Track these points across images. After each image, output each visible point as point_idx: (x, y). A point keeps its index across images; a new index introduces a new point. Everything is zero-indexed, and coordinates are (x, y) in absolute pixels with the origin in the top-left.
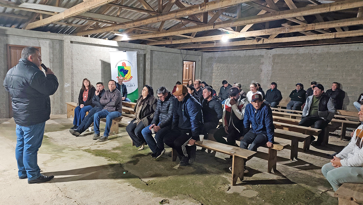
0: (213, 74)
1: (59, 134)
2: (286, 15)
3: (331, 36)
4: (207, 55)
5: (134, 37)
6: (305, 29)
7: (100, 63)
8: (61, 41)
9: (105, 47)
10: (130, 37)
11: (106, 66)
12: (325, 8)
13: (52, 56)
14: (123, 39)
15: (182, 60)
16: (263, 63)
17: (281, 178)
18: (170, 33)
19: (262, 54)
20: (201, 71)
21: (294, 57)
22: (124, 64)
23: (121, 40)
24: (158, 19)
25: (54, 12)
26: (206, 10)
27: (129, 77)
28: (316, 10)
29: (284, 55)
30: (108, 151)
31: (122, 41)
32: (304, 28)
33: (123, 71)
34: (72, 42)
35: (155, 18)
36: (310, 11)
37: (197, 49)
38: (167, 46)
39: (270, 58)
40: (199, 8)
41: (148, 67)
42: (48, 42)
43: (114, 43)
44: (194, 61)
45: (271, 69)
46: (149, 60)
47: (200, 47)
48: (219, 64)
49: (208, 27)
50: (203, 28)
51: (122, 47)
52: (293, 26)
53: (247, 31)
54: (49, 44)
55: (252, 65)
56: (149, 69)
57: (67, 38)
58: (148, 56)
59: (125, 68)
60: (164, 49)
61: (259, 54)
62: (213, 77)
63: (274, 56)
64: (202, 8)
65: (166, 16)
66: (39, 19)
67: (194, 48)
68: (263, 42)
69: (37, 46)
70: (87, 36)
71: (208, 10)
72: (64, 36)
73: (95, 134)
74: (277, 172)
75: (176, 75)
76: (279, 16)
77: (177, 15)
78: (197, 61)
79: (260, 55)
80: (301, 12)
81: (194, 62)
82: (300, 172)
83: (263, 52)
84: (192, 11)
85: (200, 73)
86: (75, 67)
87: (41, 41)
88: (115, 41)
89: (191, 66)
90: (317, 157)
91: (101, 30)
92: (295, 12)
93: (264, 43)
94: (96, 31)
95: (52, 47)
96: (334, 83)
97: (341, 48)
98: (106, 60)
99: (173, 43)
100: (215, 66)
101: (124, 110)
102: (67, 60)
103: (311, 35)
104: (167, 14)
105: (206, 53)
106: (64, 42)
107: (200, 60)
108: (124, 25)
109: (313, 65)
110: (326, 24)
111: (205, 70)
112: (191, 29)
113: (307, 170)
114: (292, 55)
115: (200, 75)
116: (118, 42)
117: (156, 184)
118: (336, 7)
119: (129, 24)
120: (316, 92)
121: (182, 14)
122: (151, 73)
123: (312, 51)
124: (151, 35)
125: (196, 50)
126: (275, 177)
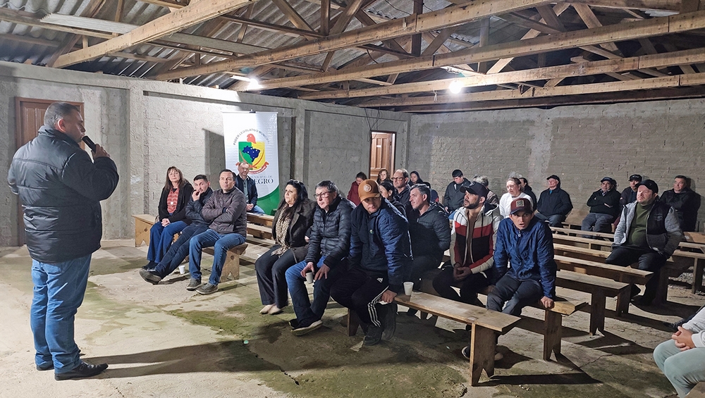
0: (432, 158)
1: (119, 279)
2: (580, 39)
3: (671, 82)
4: (419, 120)
5: (271, 83)
6: (618, 68)
7: (203, 134)
8: (125, 92)
9: (213, 104)
10: (263, 84)
11: (215, 142)
12: (659, 27)
13: (105, 121)
14: (248, 88)
15: (368, 130)
16: (532, 137)
17: (570, 371)
18: (345, 75)
19: (531, 119)
20: (408, 151)
21: (596, 125)
22: (251, 138)
23: (245, 90)
24: (320, 48)
25: (111, 33)
26: (418, 30)
27: (261, 164)
28: (642, 29)
29: (576, 120)
30: (219, 313)
31: (246, 92)
32: (616, 66)
33: (250, 152)
34: (146, 93)
35: (315, 46)
36: (628, 31)
37: (398, 107)
38: (338, 101)
39: (547, 126)
40: (404, 25)
41: (300, 143)
42: (98, 92)
43: (231, 95)
44: (394, 133)
45: (549, 148)
46: (303, 130)
47: (405, 104)
48: (443, 138)
49: (421, 63)
50: (411, 65)
51: (248, 103)
52: (595, 62)
53: (501, 72)
54: (101, 97)
55: (510, 139)
56: (302, 147)
57: (137, 86)
58: (300, 122)
59: (254, 146)
60: (333, 107)
61: (524, 118)
62: (432, 164)
63: (556, 122)
64: (410, 26)
65: (337, 41)
66: (81, 47)
67: (392, 105)
68: (533, 93)
69: (77, 100)
70: (178, 81)
71: (423, 29)
72: (131, 81)
73: (191, 280)
74: (562, 359)
75: (356, 159)
76: (565, 42)
77: (359, 40)
78: (399, 132)
79: (528, 120)
80: (611, 35)
81: (394, 135)
82: (609, 358)
83: (534, 114)
84: (389, 32)
85: (405, 156)
86: (151, 143)
87: (84, 91)
88: (232, 91)
89: (387, 141)
90: (644, 328)
91: (206, 68)
92: (597, 35)
93: (535, 96)
94: (196, 70)
95: (107, 103)
96: (679, 177)
97: (692, 106)
98: (214, 130)
99: (351, 96)
100: (435, 141)
101: (251, 231)
102: (135, 129)
103: (631, 81)
104: (339, 38)
105: (417, 116)
106: (131, 93)
107: (406, 129)
108: (252, 58)
109: (635, 140)
110: (660, 57)
111: (416, 149)
112: (387, 68)
113: (623, 354)
114: (592, 119)
115: (405, 160)
116: (240, 93)
117: (315, 382)
118: (682, 23)
119: (261, 57)
120: (642, 195)
121: (370, 37)
122: (306, 155)
123: (632, 113)
124: (306, 79)
125: (397, 109)
126: (557, 369)
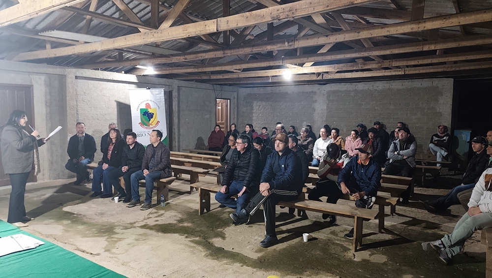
0: (254, 114)
3: (401, 73)
4: (244, 91)
5: (164, 70)
7: (115, 104)
8: (62, 78)
9: (120, 84)
10: (157, 71)
11: (124, 110)
12: (418, 47)
13: (48, 97)
14: (145, 73)
15: (214, 98)
16: (316, 101)
19: (314, 91)
20: (238, 111)
21: (352, 94)
22: (148, 105)
23: (143, 74)
24: (224, 54)
26: (296, 47)
27: (155, 122)
29: (341, 91)
32: (380, 65)
33: (147, 115)
34: (76, 77)
35: (220, 52)
36: (400, 49)
37: (236, 83)
38: (197, 81)
39: (324, 95)
41: (175, 108)
42: (43, 78)
43: (132, 78)
45: (326, 107)
46: (177, 99)
48: (260, 102)
49: (275, 62)
50: (268, 63)
51: (144, 83)
52: (367, 62)
53: (311, 66)
54: (45, 81)
55: (302, 103)
56: (177, 110)
57: (71, 73)
58: (175, 94)
59: (150, 111)
60: (194, 84)
61: (310, 90)
62: (254, 118)
63: (329, 93)
64: (290, 44)
65: (237, 50)
66: (45, 48)
69: (28, 83)
70: (98, 69)
72: (67, 70)
75: (208, 116)
78: (232, 98)
79: (312, 92)
81: (229, 100)
83: (316, 88)
84: (275, 47)
85: (236, 113)
86: (80, 111)
87: (33, 77)
88: (132, 75)
89: (224, 105)
90: (413, 209)
93: (324, 79)
95: (49, 85)
96: (399, 123)
98: (122, 101)
99: (212, 78)
100: (256, 105)
102: (70, 102)
105: (243, 89)
106: (67, 78)
107: (236, 97)
109: (374, 102)
111: (244, 109)
114: (350, 91)
115: (236, 116)
116: (138, 77)
117: (270, 260)
118: (430, 46)
119: (177, 57)
120: (402, 135)
122: (179, 115)
123: (372, 87)
125: (230, 85)
